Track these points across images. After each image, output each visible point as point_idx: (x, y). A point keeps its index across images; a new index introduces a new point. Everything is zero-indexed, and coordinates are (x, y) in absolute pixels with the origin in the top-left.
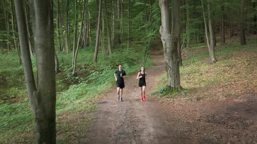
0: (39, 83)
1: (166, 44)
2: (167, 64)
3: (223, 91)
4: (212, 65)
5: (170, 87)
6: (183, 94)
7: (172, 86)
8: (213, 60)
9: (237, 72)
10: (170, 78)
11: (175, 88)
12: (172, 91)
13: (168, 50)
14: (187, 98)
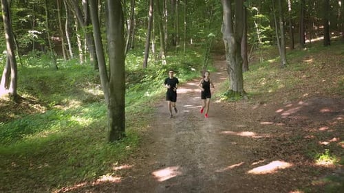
0: (112, 75)
1: (227, 44)
2: (229, 66)
3: (290, 95)
4: (282, 70)
5: (232, 91)
6: (247, 98)
7: (235, 90)
8: (284, 63)
9: (309, 76)
10: (232, 81)
11: (237, 91)
12: (234, 96)
13: (230, 51)
14: (250, 102)
